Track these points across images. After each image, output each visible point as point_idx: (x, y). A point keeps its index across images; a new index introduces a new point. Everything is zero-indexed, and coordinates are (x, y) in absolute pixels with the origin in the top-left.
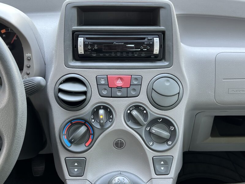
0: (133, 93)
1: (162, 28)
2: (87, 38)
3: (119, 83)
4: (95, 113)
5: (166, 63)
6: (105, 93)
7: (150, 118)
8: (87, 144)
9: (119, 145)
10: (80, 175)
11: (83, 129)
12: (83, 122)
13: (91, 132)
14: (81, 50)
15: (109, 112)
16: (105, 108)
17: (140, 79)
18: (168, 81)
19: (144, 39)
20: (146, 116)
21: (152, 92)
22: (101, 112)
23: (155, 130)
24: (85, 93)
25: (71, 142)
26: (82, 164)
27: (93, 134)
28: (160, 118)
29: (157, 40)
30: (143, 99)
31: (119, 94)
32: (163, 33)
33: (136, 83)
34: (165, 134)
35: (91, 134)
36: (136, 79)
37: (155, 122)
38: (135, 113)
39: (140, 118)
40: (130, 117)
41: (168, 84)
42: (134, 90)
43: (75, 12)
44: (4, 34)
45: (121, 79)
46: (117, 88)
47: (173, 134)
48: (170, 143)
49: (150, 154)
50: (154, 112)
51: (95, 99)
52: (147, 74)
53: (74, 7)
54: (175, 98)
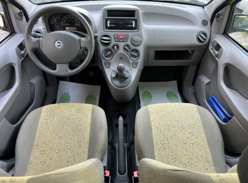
0: (126, 41)
1: (136, 18)
2: (111, 21)
3: (121, 37)
4: (113, 47)
5: (137, 30)
6: (116, 40)
7: (131, 49)
8: (111, 57)
9: (121, 58)
10: (109, 67)
11: (109, 53)
12: (109, 50)
14: (109, 25)
15: (118, 47)
16: (117, 46)
17: (128, 36)
18: (137, 37)
19: (130, 22)
20: (130, 48)
21: (132, 40)
22: (115, 47)
23: (133, 53)
24: (110, 40)
25: (106, 57)
26: (109, 64)
27: (113, 54)
28: (134, 49)
29: (134, 22)
30: (129, 43)
31: (121, 41)
32: (136, 20)
34: (136, 55)
35: (112, 55)
36: (127, 36)
37: (133, 50)
38: (126, 47)
39: (128, 49)
40: (125, 49)
41: (137, 38)
42: (126, 39)
43: (106, 12)
45: (122, 36)
46: (121, 38)
47: (139, 55)
48: (137, 58)
49: (131, 61)
50: (133, 47)
51: (113, 42)
52: (130, 34)
53: (106, 10)
54: (140, 43)
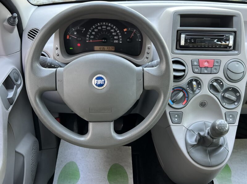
0: (215, 71)
1: (234, 29)
2: (187, 35)
3: (206, 64)
4: (190, 83)
5: (236, 52)
6: (196, 70)
7: (225, 87)
8: (184, 103)
9: (203, 105)
10: (179, 123)
11: (181, 94)
12: (181, 89)
13: (187, 96)
14: (183, 43)
15: (199, 84)
16: (196, 81)
17: (220, 62)
18: (238, 64)
19: (223, 36)
20: (222, 86)
21: (227, 71)
22: (194, 83)
23: (227, 95)
24: (184, 71)
25: (173, 102)
26: (180, 117)
27: (188, 97)
28: (230, 88)
29: (231, 37)
30: (221, 75)
31: (206, 71)
32: (235, 32)
33: (217, 64)
34: (233, 98)
36: (217, 62)
37: (227, 90)
38: (215, 84)
39: (218, 87)
40: (212, 87)
41: (237, 66)
42: (216, 69)
44: (126, 31)
45: (208, 62)
46: (205, 67)
47: (239, 98)
48: (236, 103)
49: (224, 111)
50: (227, 84)
51: (190, 75)
52: (224, 59)
53: (179, 15)
54: (241, 75)
